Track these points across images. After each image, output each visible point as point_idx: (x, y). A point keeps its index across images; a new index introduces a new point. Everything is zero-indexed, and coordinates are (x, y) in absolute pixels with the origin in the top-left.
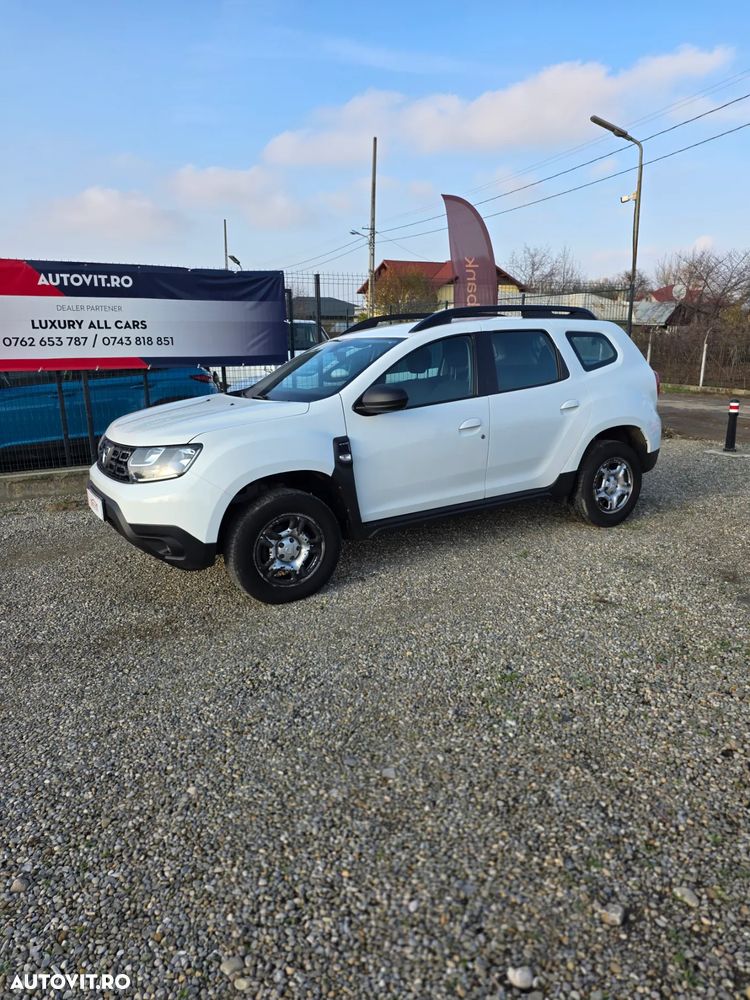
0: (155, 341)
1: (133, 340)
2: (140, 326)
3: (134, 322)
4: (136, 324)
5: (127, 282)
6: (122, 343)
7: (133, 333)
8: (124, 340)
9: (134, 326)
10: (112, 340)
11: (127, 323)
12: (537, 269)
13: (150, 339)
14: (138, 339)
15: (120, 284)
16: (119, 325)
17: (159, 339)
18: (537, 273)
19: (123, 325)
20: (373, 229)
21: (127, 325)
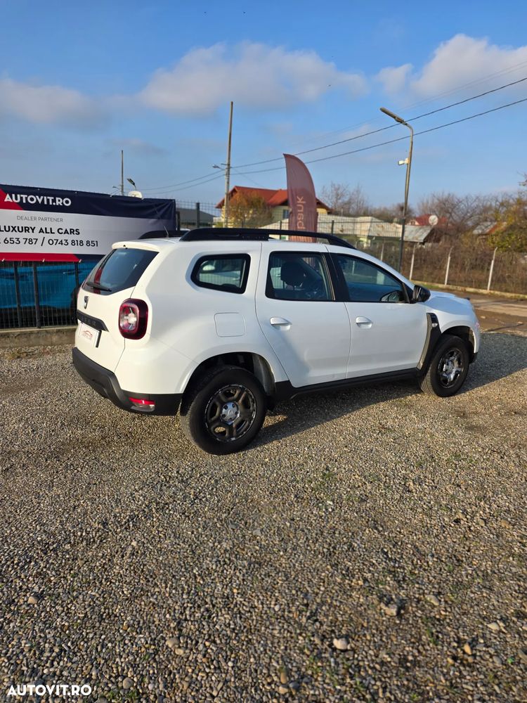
0: (85, 243)
1: (70, 242)
2: (75, 232)
3: (71, 230)
4: (72, 231)
5: (67, 202)
6: (62, 244)
7: (70, 237)
8: (64, 242)
9: (71, 232)
10: (55, 242)
11: (66, 230)
12: (340, 199)
13: (81, 242)
14: (73, 241)
15: (62, 203)
16: (60, 231)
17: (88, 242)
18: (340, 201)
19: (63, 231)
20: (229, 165)
21: (66, 232)
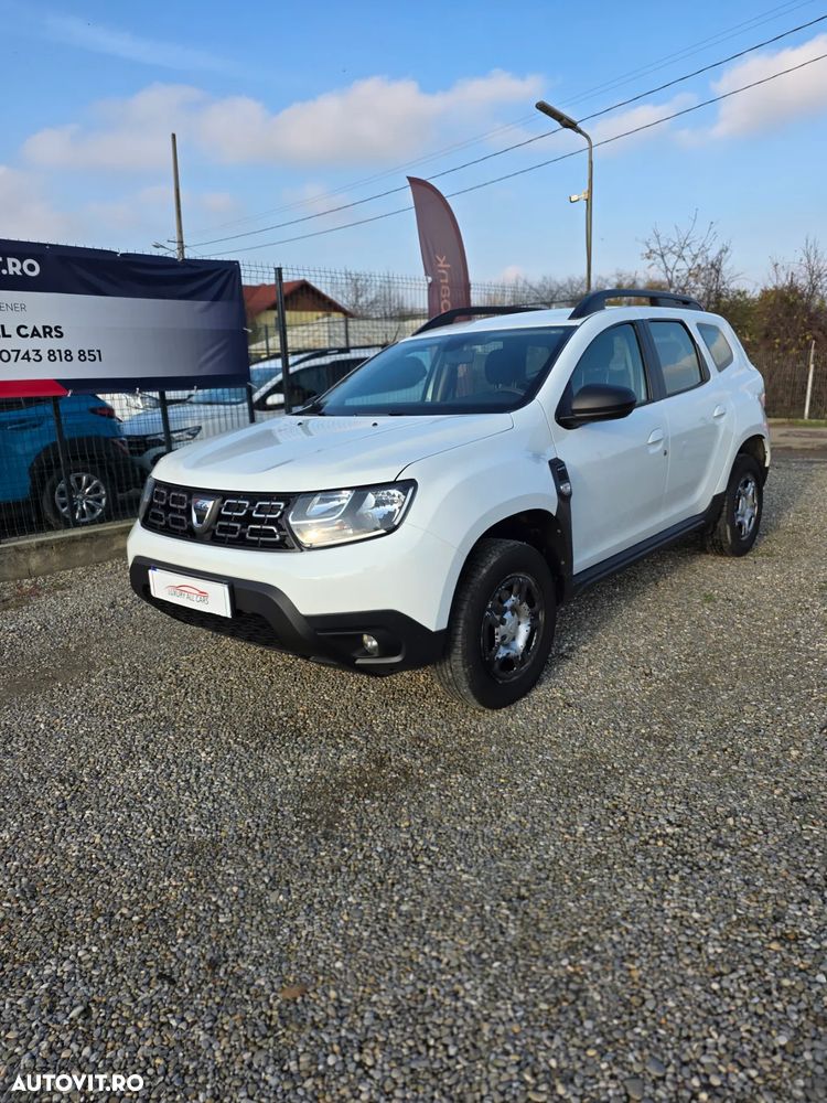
0: (75, 355)
1: (44, 354)
2: (54, 333)
3: (44, 327)
4: (47, 331)
5: (31, 268)
6: (29, 359)
7: (45, 344)
8: (32, 355)
9: (45, 333)
10: (14, 355)
11: (35, 329)
13: (69, 353)
14: (51, 353)
15: (22, 270)
16: (23, 331)
17: (82, 353)
19: (29, 331)
20: (181, 242)
21: (35, 333)
